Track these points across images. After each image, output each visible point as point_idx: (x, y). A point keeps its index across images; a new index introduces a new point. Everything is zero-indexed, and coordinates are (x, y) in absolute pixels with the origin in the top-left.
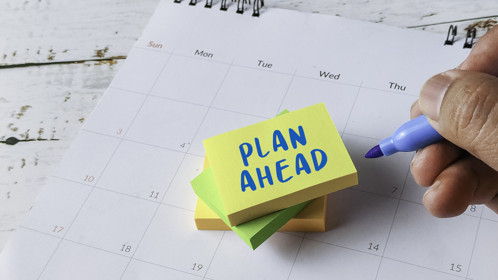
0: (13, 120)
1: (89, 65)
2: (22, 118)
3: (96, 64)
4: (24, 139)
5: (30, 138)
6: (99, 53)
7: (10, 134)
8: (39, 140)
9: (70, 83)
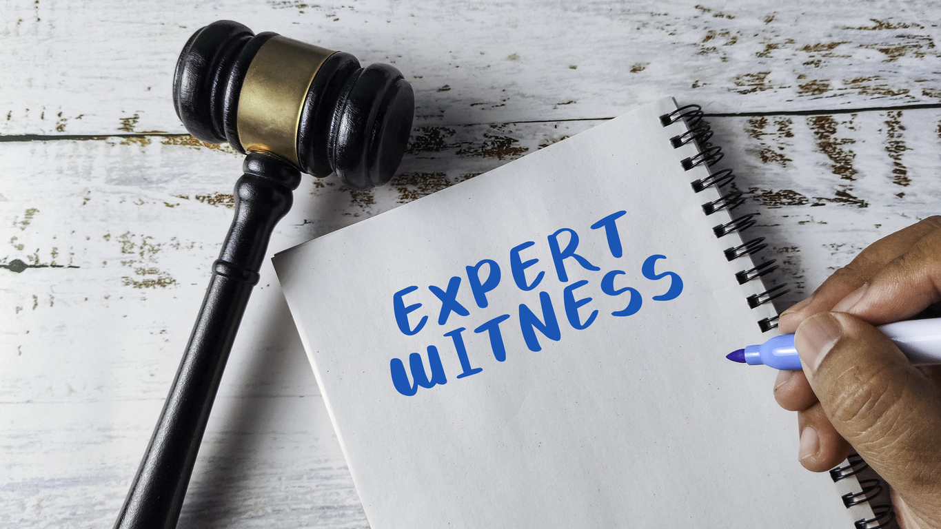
0: (16, 231)
1: (113, 144)
2: (28, 228)
3: (123, 143)
4: (33, 263)
5: (41, 262)
6: (126, 124)
7: (13, 255)
8: (53, 266)
9: (88, 173)
